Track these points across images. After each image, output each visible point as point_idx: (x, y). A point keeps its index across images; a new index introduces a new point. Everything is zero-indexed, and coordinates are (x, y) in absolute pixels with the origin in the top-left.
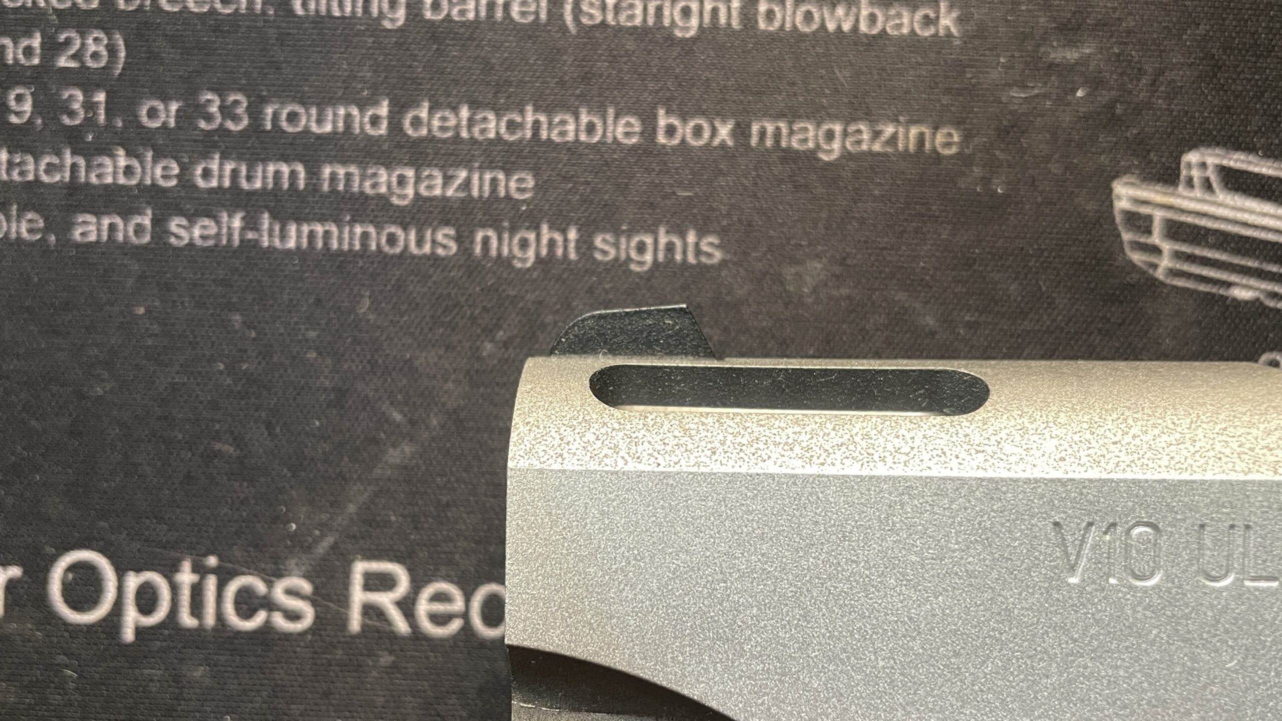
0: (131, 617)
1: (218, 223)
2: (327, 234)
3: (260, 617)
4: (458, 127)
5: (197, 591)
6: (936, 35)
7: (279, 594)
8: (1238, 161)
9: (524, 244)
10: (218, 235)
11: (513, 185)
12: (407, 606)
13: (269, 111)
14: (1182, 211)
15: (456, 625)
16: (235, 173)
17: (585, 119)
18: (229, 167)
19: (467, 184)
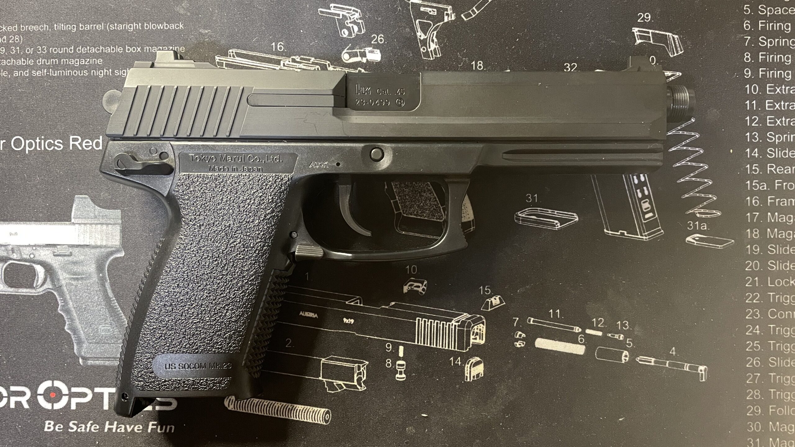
0: (27, 148)
1: (42, 71)
2: (63, 72)
3: (53, 147)
4: (87, 50)
5: (40, 143)
6: (179, 29)
7: (56, 143)
8: (239, 51)
9: (101, 73)
10: (42, 74)
11: (98, 61)
12: (81, 144)
13: (51, 49)
14: (229, 61)
15: (90, 148)
16: (44, 61)
17: (112, 48)
18: (43, 60)
19: (89, 62)
